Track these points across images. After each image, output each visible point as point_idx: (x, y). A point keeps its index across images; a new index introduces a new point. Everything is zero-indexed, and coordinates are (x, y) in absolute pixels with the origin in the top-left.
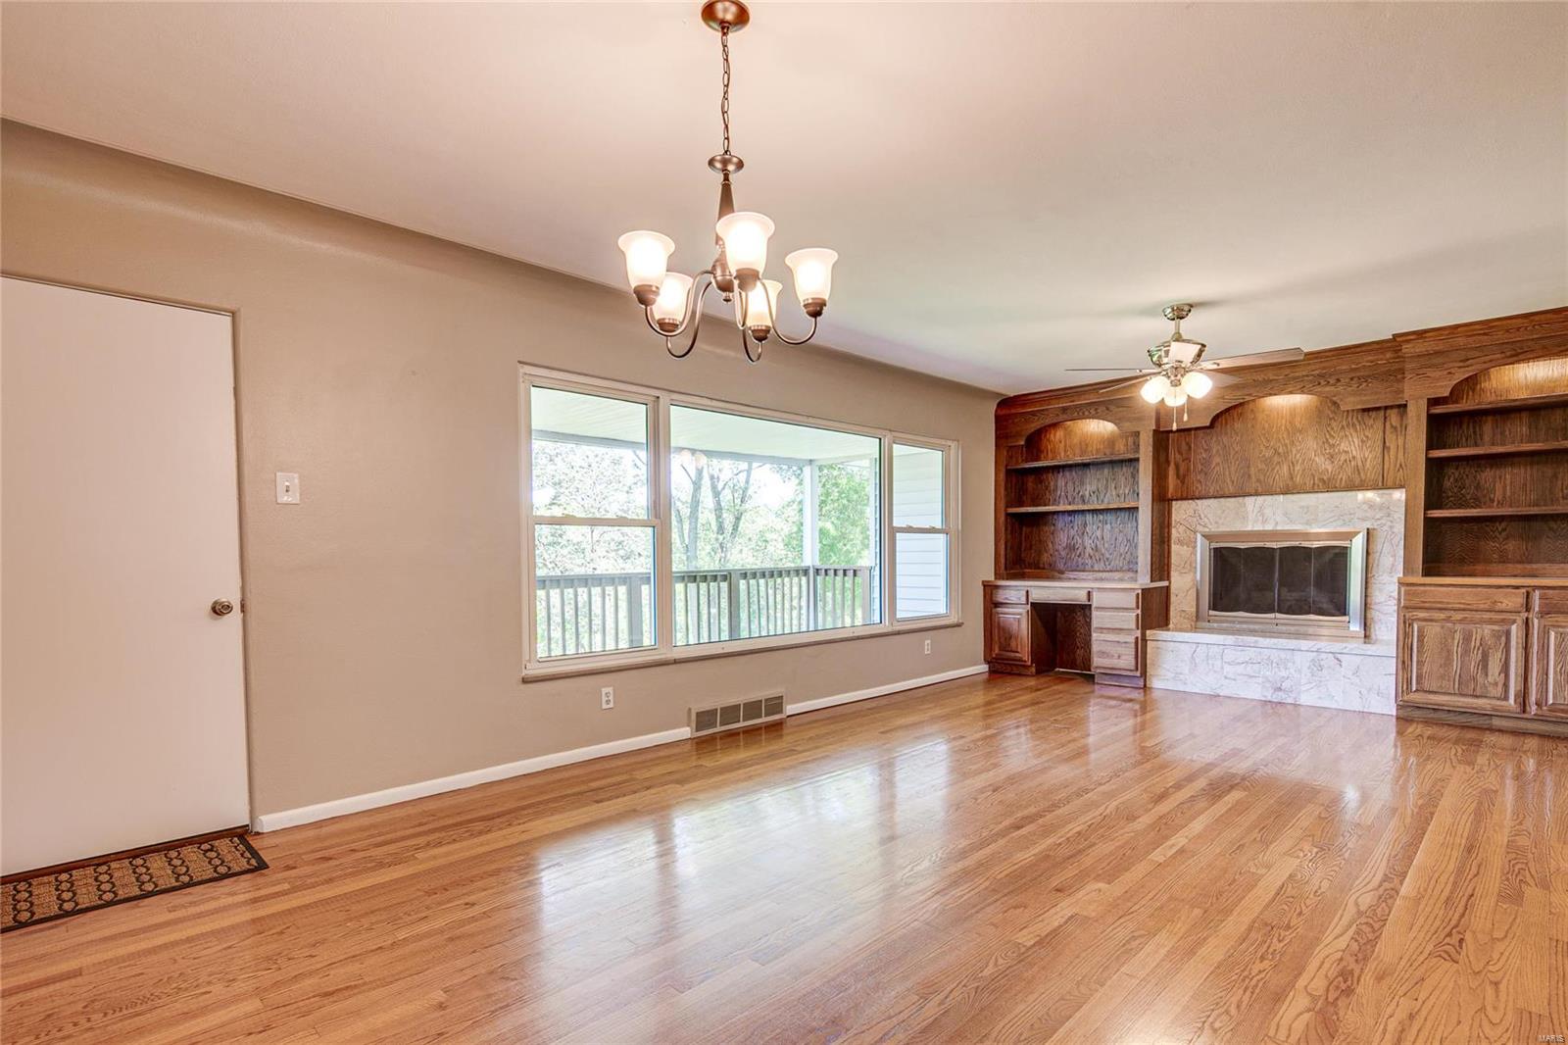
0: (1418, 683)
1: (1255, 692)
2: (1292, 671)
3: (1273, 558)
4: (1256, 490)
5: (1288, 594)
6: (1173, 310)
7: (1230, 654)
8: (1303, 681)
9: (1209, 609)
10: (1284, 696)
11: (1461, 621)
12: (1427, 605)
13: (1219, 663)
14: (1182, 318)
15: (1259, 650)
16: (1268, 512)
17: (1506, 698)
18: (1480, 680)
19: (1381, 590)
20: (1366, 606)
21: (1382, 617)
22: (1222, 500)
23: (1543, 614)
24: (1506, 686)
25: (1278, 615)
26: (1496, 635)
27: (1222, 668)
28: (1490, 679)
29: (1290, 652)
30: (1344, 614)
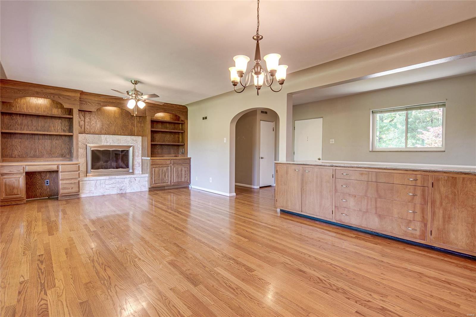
0: (154, 182)
1: (114, 192)
2: (124, 184)
3: (110, 153)
4: (105, 133)
5: (103, 164)
6: (135, 81)
7: (107, 182)
8: (127, 186)
9: (91, 169)
10: (123, 191)
11: (161, 167)
12: (155, 164)
13: (104, 185)
14: (136, 84)
15: (115, 179)
16: (108, 140)
17: (168, 183)
18: (164, 179)
19: (136, 161)
20: (133, 165)
21: (136, 168)
22: (94, 135)
23: (173, 164)
24: (168, 180)
25: (112, 169)
26: (167, 170)
27: (105, 186)
28: (166, 179)
29: (124, 179)
30: (128, 168)
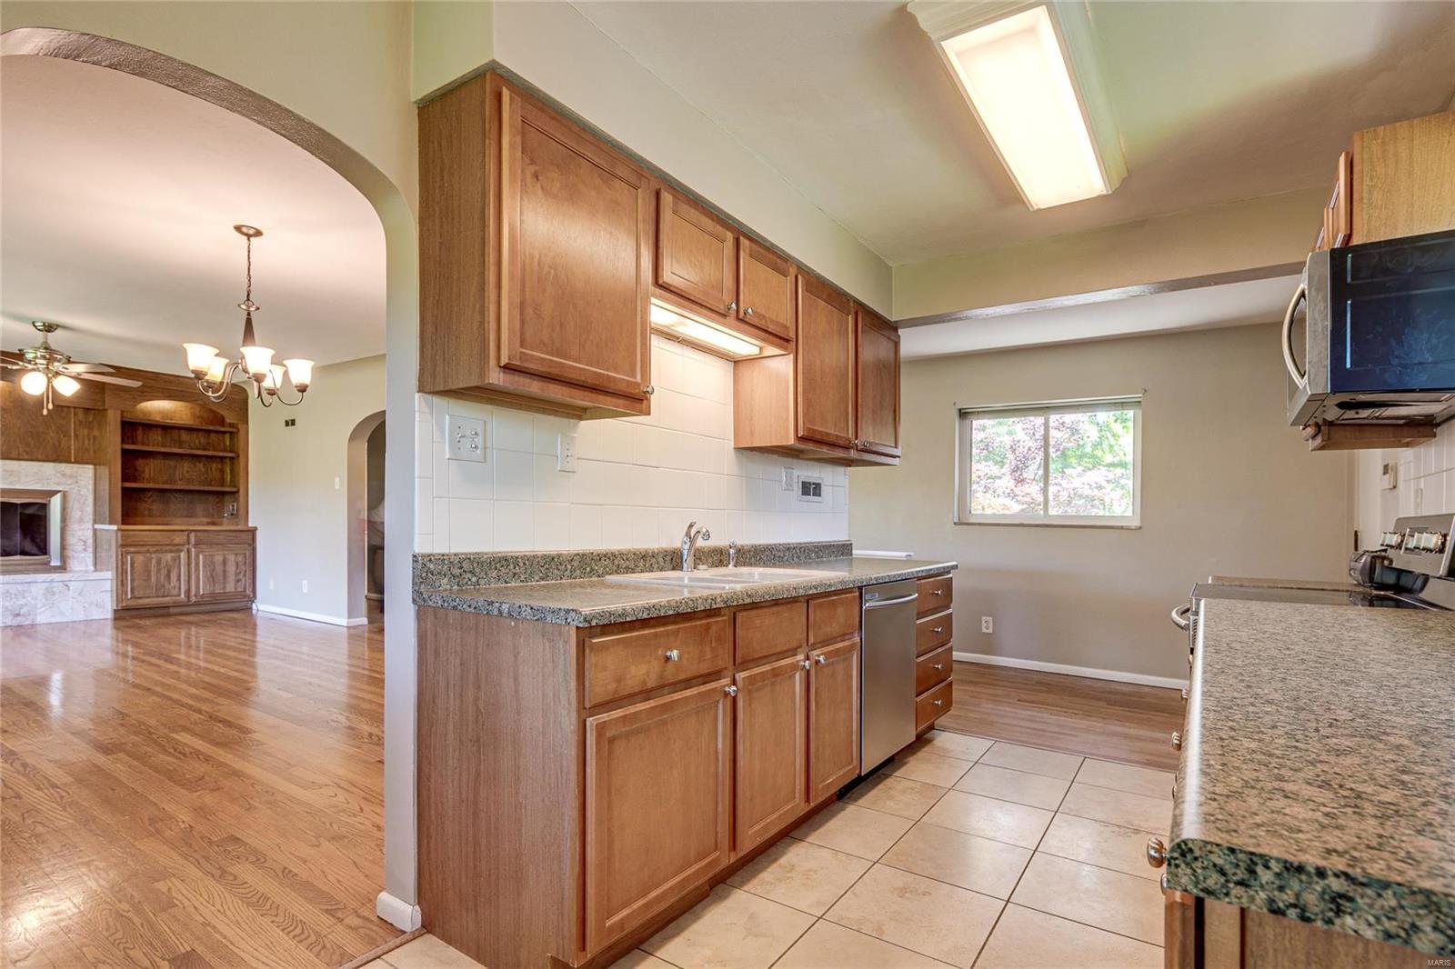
0: (132, 593)
2: (29, 599)
6: (45, 325)
8: (39, 606)
10: (23, 620)
11: (155, 552)
12: (135, 543)
14: (47, 332)
17: (179, 595)
18: (167, 586)
19: (73, 535)
20: (63, 547)
21: (75, 555)
23: (196, 545)
24: (180, 588)
26: (174, 559)
28: (172, 585)
29: (26, 585)
30: (45, 553)
